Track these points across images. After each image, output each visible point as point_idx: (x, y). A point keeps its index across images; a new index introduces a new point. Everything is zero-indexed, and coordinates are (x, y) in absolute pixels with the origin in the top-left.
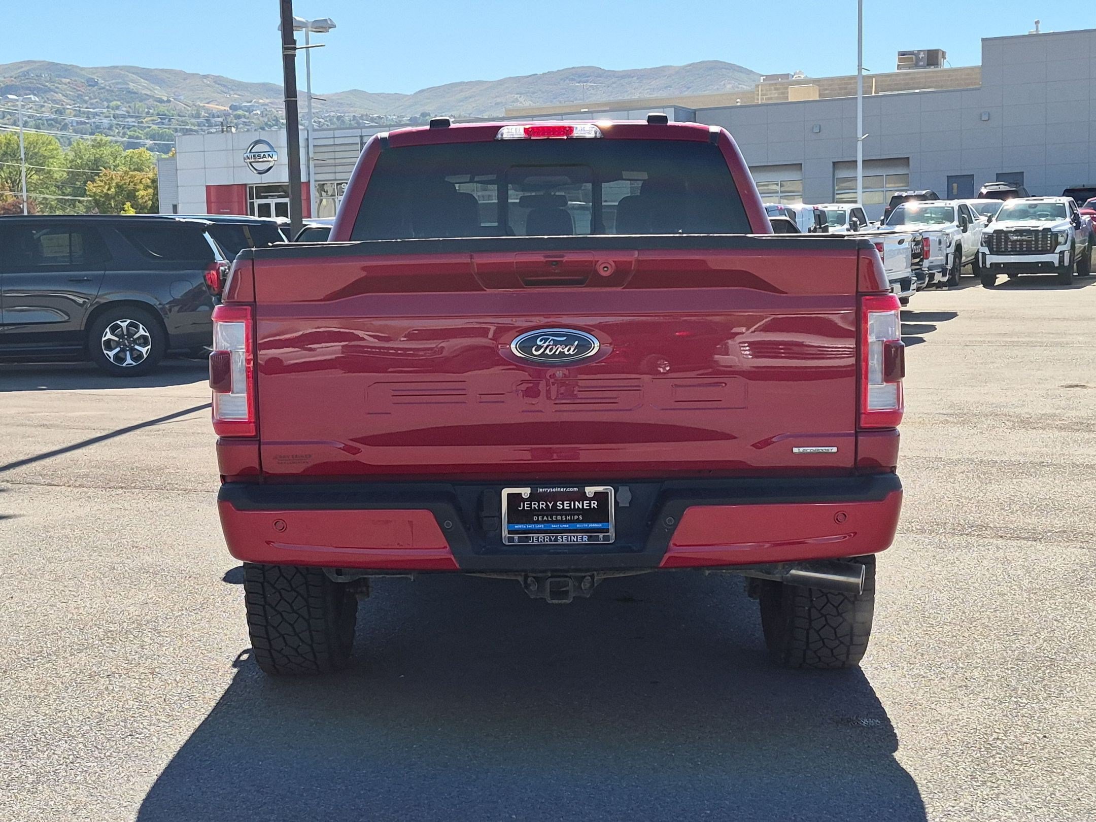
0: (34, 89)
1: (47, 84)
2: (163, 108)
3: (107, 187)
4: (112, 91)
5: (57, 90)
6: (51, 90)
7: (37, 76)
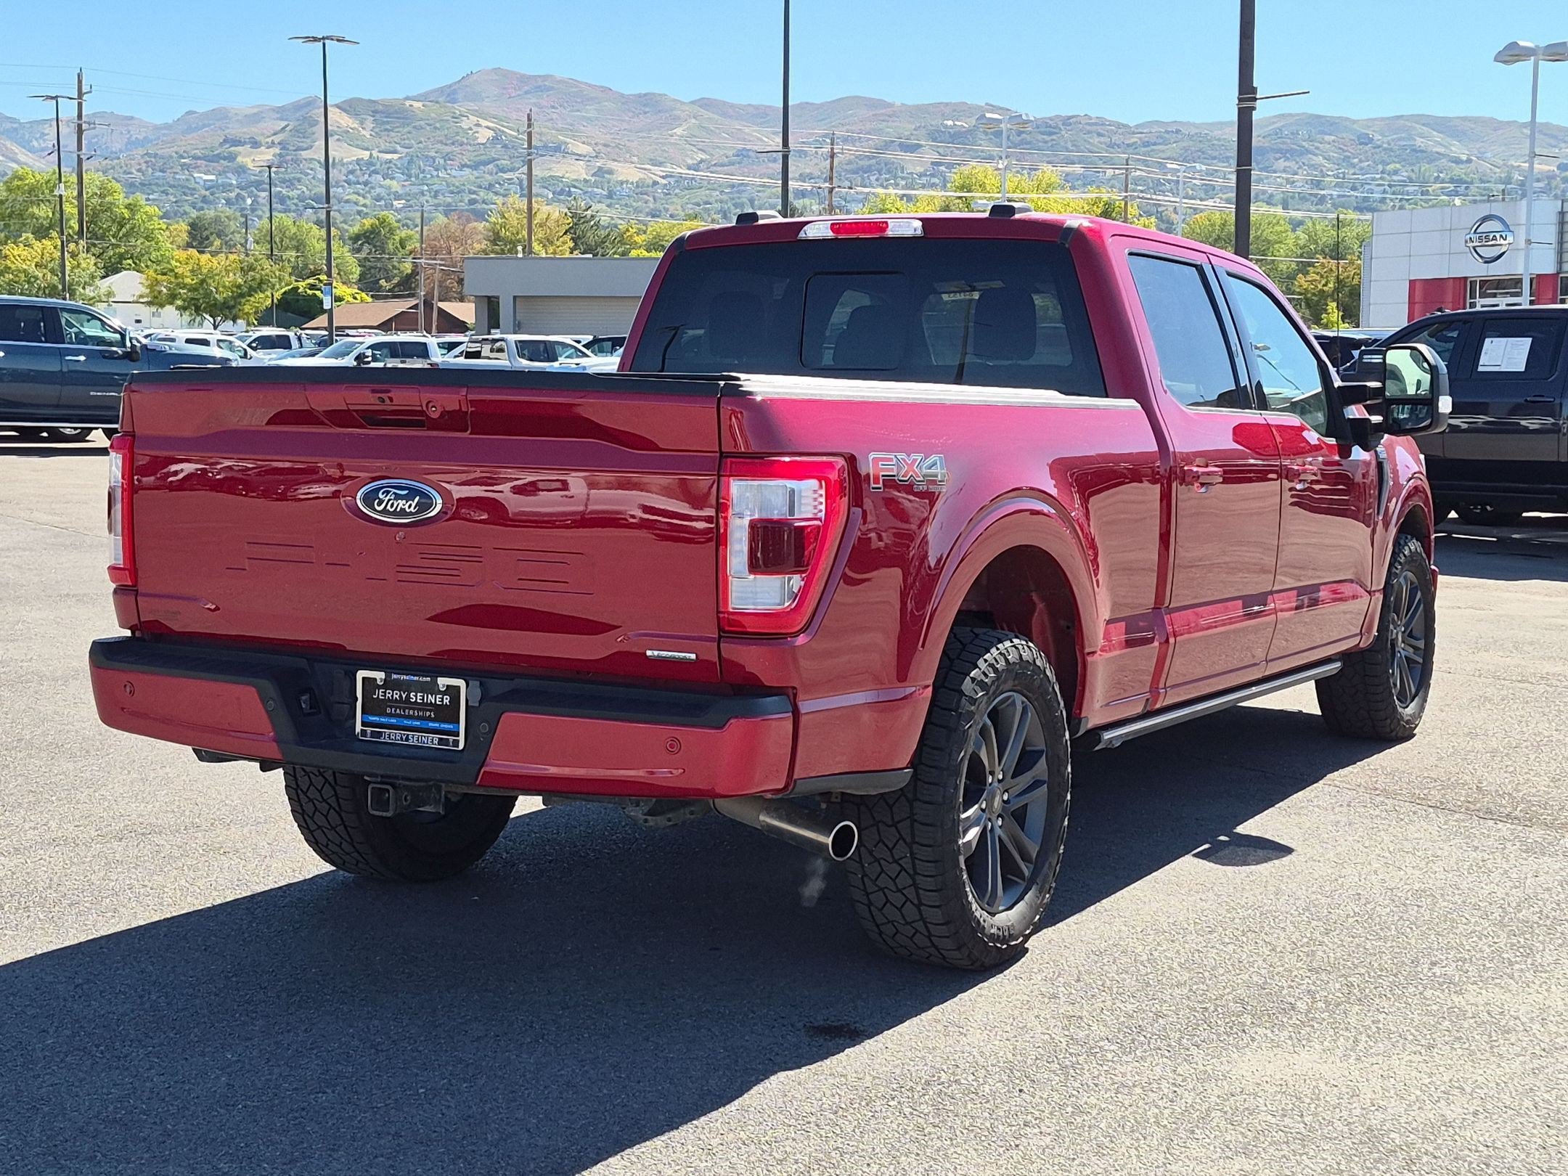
0: (1287, 151)
1: (1304, 143)
2: (1458, 171)
3: (1323, 282)
4: (1391, 150)
5: (1317, 152)
6: (1308, 152)
7: (1292, 134)
